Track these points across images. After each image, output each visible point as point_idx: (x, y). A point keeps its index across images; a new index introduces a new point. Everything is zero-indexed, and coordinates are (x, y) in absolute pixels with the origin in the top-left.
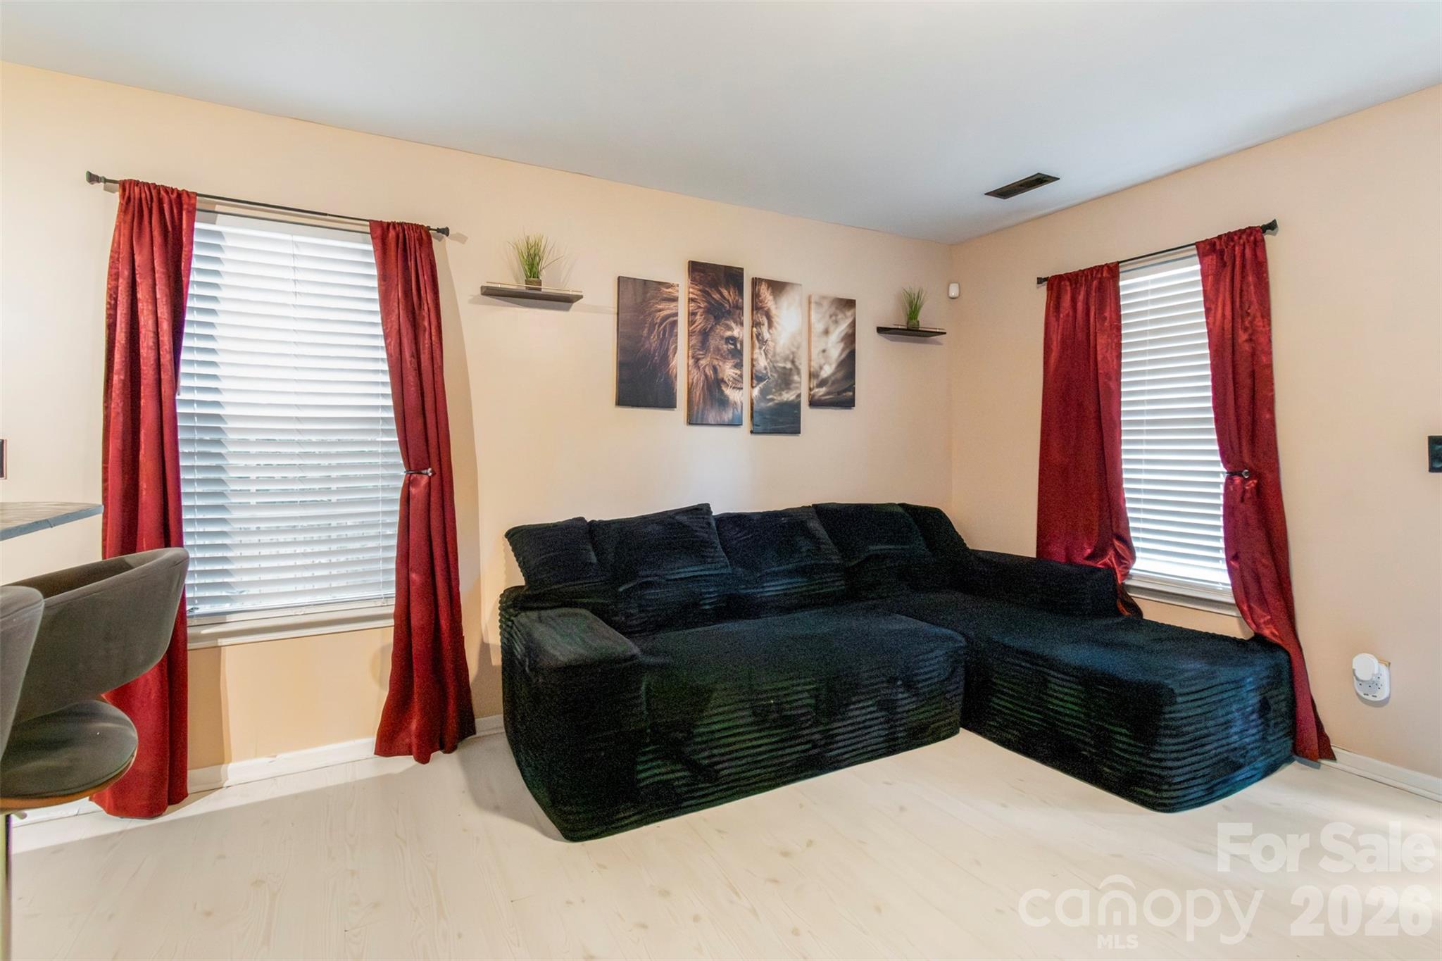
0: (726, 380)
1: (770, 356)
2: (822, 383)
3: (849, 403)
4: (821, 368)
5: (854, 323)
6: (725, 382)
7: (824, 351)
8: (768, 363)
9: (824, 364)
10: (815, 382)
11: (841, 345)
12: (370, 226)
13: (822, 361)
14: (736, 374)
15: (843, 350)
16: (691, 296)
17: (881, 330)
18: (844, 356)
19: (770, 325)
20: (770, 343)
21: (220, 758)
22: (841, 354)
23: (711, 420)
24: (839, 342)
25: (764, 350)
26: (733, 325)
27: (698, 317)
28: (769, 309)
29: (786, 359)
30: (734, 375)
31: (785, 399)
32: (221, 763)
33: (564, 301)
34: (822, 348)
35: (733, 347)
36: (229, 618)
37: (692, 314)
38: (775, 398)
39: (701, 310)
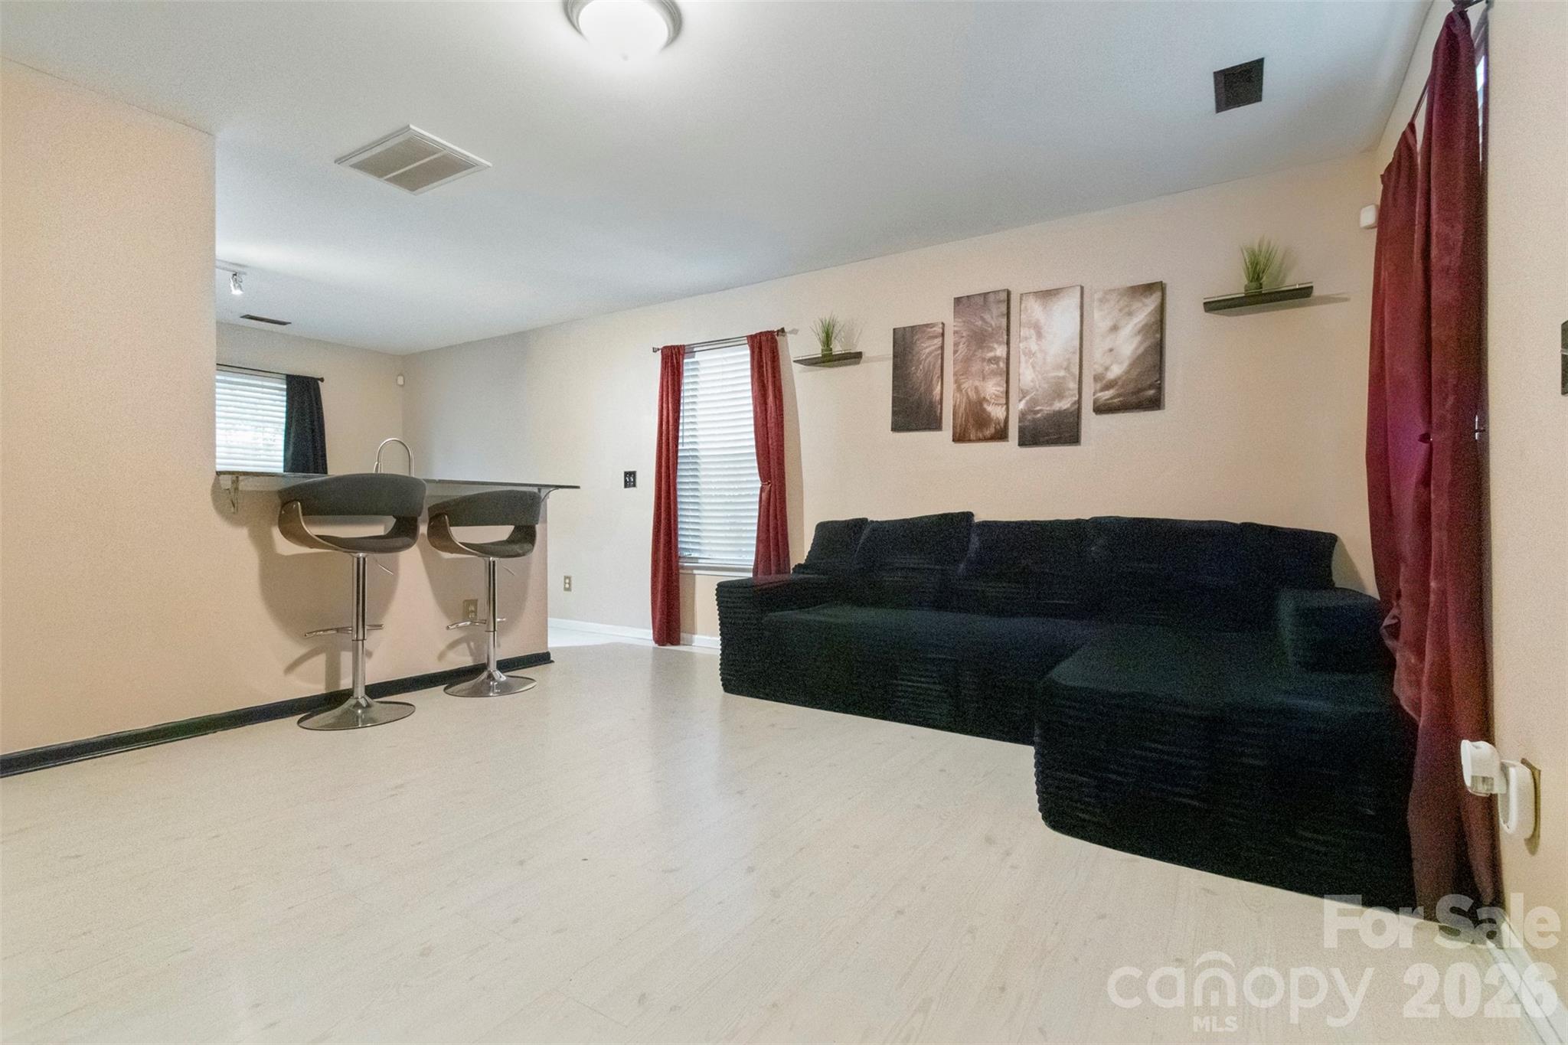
0: (988, 398)
1: (1038, 369)
2: (1108, 386)
3: (1155, 403)
4: (1107, 369)
5: (1162, 309)
6: (987, 401)
7: (1111, 350)
8: (1037, 376)
9: (1112, 365)
10: (1099, 386)
11: (1139, 338)
12: (748, 339)
13: (1108, 362)
14: (998, 391)
15: (1141, 343)
16: (956, 329)
17: (1212, 306)
18: (1141, 350)
19: (1039, 335)
20: (1039, 355)
21: (693, 632)
22: (1137, 348)
23: (972, 437)
24: (1136, 335)
25: (1031, 364)
26: (996, 346)
27: (961, 346)
28: (1038, 320)
29: (1058, 367)
30: (996, 393)
31: (1057, 409)
32: (694, 634)
33: (855, 357)
34: (1107, 348)
35: (995, 366)
36: (700, 561)
37: (956, 345)
38: (1044, 408)
39: (964, 340)
